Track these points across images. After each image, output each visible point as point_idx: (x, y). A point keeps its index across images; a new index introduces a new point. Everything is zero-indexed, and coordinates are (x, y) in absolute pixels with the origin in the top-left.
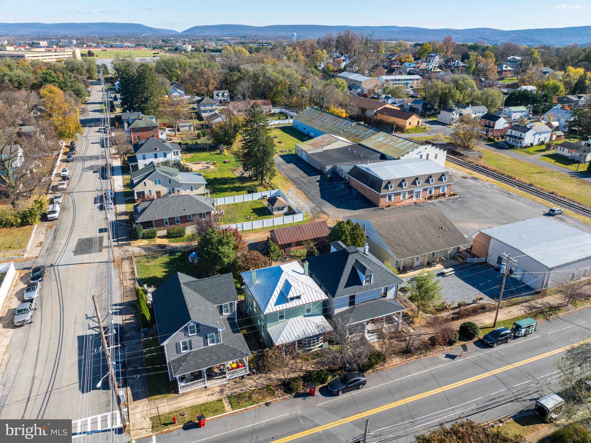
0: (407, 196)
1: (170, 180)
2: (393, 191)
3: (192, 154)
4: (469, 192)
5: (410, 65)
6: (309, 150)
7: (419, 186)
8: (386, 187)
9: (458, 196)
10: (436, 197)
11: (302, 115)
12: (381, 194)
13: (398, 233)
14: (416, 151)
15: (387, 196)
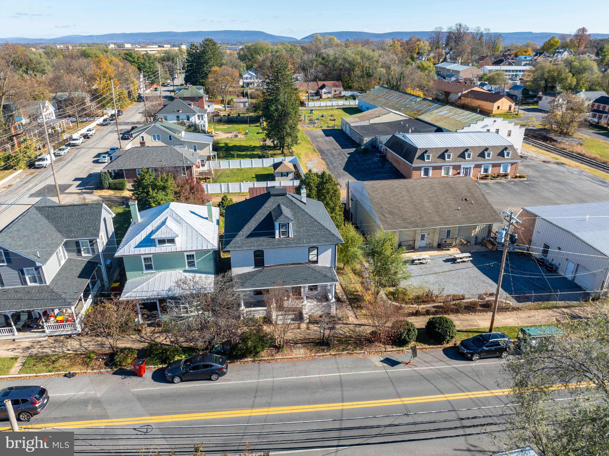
0: (451, 172)
1: (170, 136)
2: (431, 163)
3: (230, 126)
4: (544, 177)
5: (525, 58)
6: (353, 122)
7: (469, 161)
8: (422, 157)
9: (525, 179)
10: (494, 177)
11: (369, 94)
12: (414, 165)
13: (398, 199)
14: (481, 124)
15: (423, 169)
